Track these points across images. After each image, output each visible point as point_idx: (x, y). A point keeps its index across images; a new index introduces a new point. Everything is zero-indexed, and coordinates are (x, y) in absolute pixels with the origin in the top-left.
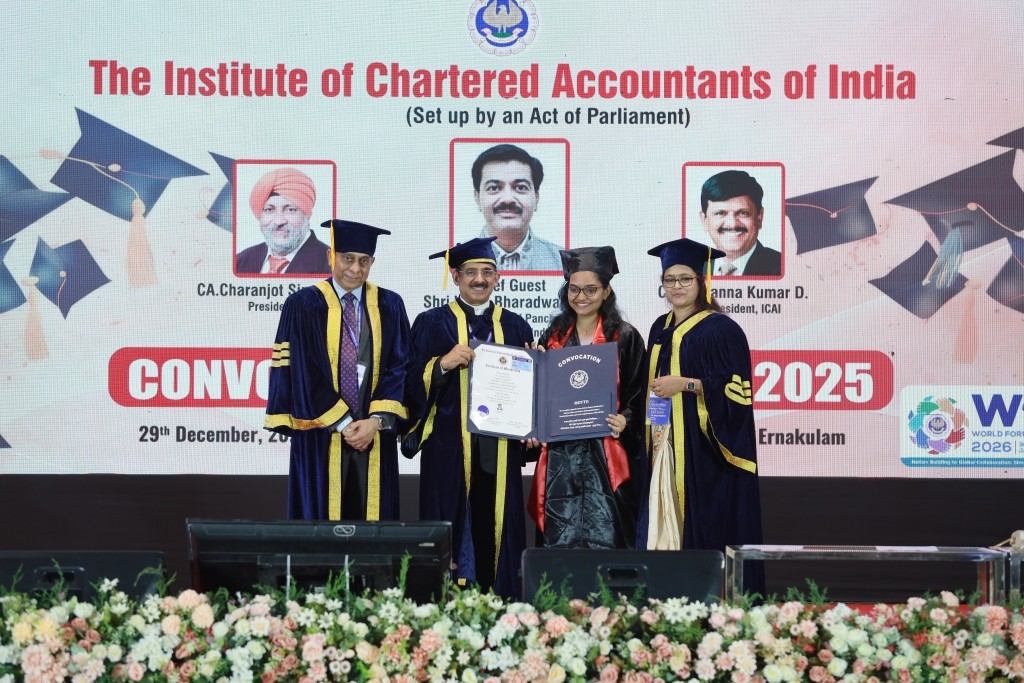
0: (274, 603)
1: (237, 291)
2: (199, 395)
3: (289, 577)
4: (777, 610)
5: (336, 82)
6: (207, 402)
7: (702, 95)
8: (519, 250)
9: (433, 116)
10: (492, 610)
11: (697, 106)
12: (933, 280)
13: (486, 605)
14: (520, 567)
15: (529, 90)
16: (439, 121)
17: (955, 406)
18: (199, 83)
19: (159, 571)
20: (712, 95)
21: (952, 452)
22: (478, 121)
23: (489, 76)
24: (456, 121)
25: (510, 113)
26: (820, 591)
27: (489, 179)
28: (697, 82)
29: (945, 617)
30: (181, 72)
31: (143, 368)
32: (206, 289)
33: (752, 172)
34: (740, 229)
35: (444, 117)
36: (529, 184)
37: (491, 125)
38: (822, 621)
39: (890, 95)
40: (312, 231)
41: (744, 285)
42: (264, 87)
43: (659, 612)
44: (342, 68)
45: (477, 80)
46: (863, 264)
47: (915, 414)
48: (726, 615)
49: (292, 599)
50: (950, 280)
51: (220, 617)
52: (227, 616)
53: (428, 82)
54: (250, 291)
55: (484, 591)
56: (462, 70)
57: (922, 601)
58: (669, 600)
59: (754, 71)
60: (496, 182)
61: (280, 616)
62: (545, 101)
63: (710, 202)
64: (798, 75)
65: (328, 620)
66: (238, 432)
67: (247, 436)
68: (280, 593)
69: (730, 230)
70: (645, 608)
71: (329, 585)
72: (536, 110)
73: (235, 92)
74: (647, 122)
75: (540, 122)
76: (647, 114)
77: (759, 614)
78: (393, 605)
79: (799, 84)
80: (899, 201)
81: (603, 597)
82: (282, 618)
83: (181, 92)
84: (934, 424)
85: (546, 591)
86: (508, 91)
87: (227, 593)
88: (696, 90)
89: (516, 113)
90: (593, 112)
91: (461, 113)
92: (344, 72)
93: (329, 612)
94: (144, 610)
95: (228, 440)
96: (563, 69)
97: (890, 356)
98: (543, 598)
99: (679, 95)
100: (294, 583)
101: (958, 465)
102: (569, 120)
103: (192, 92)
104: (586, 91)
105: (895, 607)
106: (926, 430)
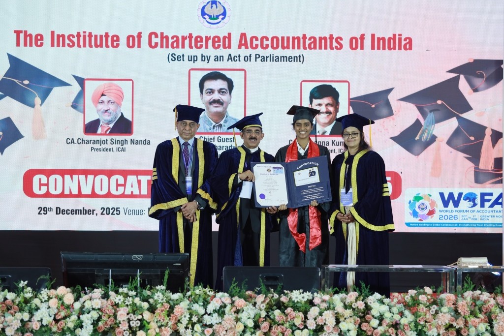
0: (103, 292)
1: (85, 142)
2: (67, 192)
3: (110, 280)
4: (346, 296)
5: (134, 41)
6: (71, 195)
7: (310, 48)
8: (222, 122)
9: (180, 57)
10: (209, 296)
11: (307, 53)
12: (421, 138)
13: (206, 293)
14: (222, 275)
15: (227, 45)
16: (183, 60)
17: (431, 198)
18: (67, 41)
19: (48, 277)
20: (315, 48)
21: (430, 220)
22: (202, 60)
23: (207, 38)
24: (191, 60)
25: (218, 57)
26: (366, 287)
27: (208, 88)
28: (308, 42)
29: (426, 299)
30: (58, 36)
31: (40, 179)
32: (70, 141)
33: (334, 85)
34: (328, 112)
35: (186, 58)
36: (227, 90)
37: (208, 62)
38: (367, 301)
39: (400, 48)
40: (122, 113)
41: (330, 139)
42: (98, 43)
43: (289, 297)
44: (137, 34)
45: (201, 41)
46: (387, 129)
47: (412, 201)
48: (321, 298)
49: (112, 291)
50: (429, 138)
51: (77, 299)
52: (80, 299)
53: (178, 42)
54: (92, 142)
55: (205, 287)
56: (194, 36)
57: (416, 292)
58: (294, 291)
59: (335, 37)
60: (211, 89)
61: (106, 299)
62: (234, 51)
63: (314, 100)
64: (356, 39)
65: (129, 301)
66: (86, 210)
67: (90, 212)
68: (106, 288)
69: (323, 113)
70: (282, 295)
71: (130, 284)
72: (230, 55)
73: (84, 46)
74: (284, 61)
75: (232, 61)
76: (284, 57)
77: (337, 298)
78: (161, 293)
79: (356, 43)
80: (404, 99)
81: (262, 290)
82: (107, 300)
83: (58, 45)
84: (420, 206)
85: (235, 286)
86: (216, 46)
87: (80, 288)
88: (307, 46)
89: (220, 57)
90: (258, 56)
91: (194, 56)
92: (137, 36)
93: (130, 297)
94: (40, 296)
95: (81, 214)
96: (243, 35)
97: (400, 174)
98: (233, 290)
99: (299, 48)
100: (113, 283)
101: (432, 226)
102: (246, 60)
103: (64, 46)
104: (254, 46)
105: (402, 294)
106: (417, 209)
